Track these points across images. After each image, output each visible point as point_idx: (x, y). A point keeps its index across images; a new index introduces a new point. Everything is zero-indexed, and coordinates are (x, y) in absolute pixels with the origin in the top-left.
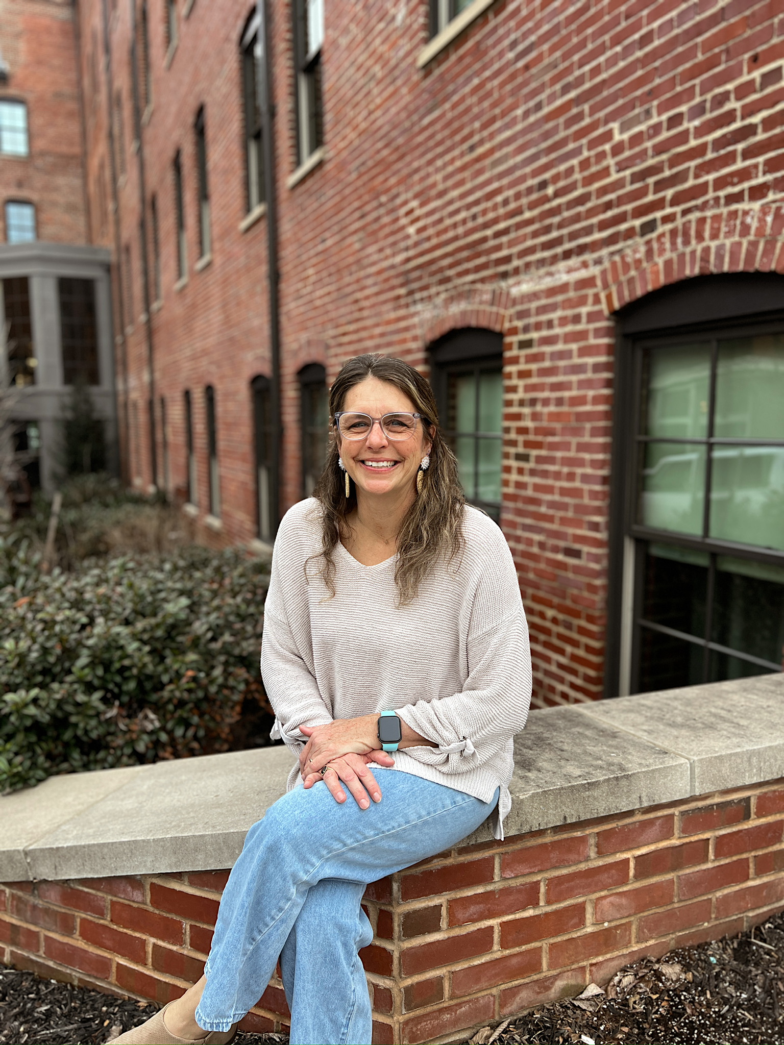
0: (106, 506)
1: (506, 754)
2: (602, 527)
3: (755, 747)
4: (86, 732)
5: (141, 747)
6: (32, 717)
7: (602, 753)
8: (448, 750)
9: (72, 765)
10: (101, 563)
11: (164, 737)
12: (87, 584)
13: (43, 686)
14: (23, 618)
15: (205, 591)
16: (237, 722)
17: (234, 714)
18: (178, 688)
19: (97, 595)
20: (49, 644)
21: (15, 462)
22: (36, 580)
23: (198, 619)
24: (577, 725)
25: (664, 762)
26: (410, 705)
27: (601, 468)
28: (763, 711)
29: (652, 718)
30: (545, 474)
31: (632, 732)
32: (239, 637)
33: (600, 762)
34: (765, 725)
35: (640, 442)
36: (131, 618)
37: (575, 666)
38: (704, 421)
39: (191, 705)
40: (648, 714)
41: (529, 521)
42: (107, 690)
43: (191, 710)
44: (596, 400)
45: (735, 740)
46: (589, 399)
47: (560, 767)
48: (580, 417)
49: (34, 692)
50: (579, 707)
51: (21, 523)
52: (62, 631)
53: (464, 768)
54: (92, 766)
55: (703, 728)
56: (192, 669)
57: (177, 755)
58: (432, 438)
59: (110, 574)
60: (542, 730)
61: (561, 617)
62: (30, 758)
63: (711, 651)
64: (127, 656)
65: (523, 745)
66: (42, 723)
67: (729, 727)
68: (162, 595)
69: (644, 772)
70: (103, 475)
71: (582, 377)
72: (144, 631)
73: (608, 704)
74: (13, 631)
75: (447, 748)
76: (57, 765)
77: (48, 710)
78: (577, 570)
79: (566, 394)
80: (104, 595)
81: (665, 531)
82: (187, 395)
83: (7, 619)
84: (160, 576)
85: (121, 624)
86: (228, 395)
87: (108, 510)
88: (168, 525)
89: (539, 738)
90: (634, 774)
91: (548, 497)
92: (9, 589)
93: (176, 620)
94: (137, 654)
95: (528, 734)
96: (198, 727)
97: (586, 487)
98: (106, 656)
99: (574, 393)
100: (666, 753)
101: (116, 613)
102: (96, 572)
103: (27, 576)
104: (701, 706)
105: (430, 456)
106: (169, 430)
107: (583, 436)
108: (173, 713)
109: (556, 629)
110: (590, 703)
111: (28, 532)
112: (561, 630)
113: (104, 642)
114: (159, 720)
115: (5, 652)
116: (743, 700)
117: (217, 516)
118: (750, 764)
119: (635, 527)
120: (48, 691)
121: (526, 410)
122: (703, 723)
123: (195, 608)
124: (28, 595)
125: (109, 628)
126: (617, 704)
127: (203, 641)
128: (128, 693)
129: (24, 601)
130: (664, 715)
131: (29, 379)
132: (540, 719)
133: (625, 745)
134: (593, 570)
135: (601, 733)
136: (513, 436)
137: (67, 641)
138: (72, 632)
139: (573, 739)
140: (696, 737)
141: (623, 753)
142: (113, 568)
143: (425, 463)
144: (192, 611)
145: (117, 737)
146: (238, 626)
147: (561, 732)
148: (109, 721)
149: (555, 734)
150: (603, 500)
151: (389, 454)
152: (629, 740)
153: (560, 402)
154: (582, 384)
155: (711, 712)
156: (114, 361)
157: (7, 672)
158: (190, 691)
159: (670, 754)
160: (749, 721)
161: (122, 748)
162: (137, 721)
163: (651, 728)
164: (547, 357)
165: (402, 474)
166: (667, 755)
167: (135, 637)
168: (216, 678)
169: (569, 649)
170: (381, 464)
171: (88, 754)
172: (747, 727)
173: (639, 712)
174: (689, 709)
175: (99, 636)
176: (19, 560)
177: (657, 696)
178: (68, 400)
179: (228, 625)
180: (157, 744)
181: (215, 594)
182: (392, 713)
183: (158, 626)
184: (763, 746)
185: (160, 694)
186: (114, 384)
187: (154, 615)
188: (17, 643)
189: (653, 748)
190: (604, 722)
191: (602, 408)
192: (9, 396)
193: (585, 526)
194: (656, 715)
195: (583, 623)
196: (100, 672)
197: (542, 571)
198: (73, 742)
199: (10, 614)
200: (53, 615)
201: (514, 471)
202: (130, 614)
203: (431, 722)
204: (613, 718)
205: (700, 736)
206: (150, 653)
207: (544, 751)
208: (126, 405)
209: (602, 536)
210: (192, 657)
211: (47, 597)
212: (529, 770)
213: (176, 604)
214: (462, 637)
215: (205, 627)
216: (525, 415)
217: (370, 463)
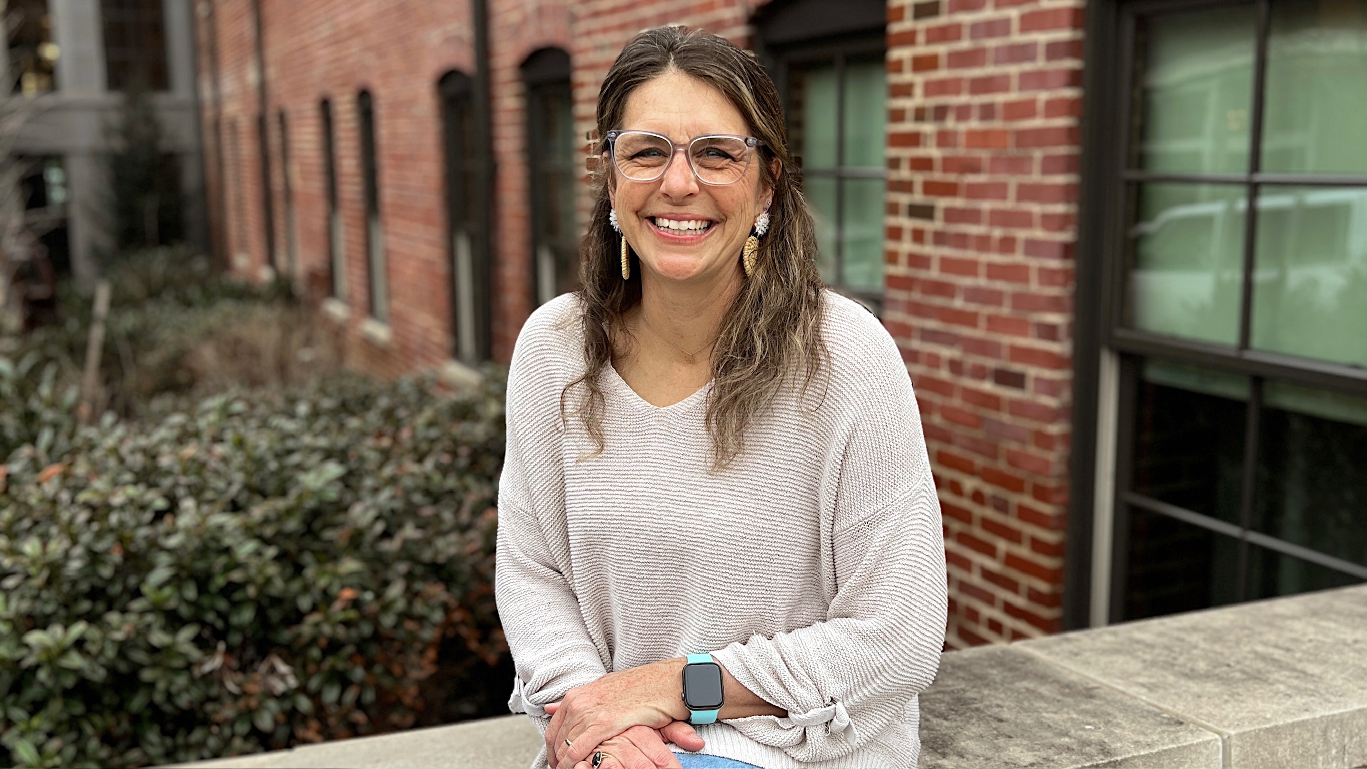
0: (187, 304)
1: (906, 726)
2: (1063, 332)
3: (1336, 712)
4: (170, 697)
5: (265, 722)
6: (76, 671)
7: (1069, 724)
8: (804, 721)
9: (146, 754)
10: (183, 403)
11: (304, 704)
12: (163, 441)
13: (92, 618)
14: (54, 502)
15: (369, 449)
16: (431, 677)
17: (425, 662)
18: (327, 619)
19: (181, 460)
20: (100, 546)
21: (27, 228)
22: (71, 436)
23: (358, 499)
24: (1025, 676)
25: (1177, 738)
26: (737, 644)
27: (1061, 228)
28: (1346, 649)
29: (1154, 663)
30: (961, 241)
31: (1120, 688)
32: (430, 531)
33: (1067, 739)
34: (1351, 675)
35: (1128, 183)
36: (243, 498)
37: (1015, 574)
38: (1242, 144)
39: (350, 649)
40: (1148, 657)
41: (932, 324)
42: (203, 624)
43: (350, 657)
44: (1052, 109)
45: (1300, 700)
46: (1040, 106)
47: (998, 749)
48: (1025, 138)
49: (78, 629)
50: (1027, 645)
51: (39, 336)
52: (122, 523)
53: (834, 751)
54: (181, 755)
55: (1243, 680)
56: (351, 586)
57: (329, 736)
58: (774, 180)
59: (202, 423)
60: (963, 685)
61: (988, 490)
62: (75, 742)
63: (1252, 546)
64: (237, 565)
65: (931, 712)
66: (93, 683)
67: (1289, 677)
68: (295, 458)
69: (1143, 756)
70: (181, 250)
71: (1028, 67)
72: (266, 521)
73: (1077, 640)
74: (36, 523)
75: (803, 716)
76: (121, 754)
77: (102, 660)
78: (1017, 408)
79: (1000, 98)
80: (193, 460)
81: (1173, 338)
82: (325, 107)
83: (25, 504)
84: (290, 426)
85: (224, 511)
86: (399, 107)
87: (191, 311)
88: (297, 338)
89: (959, 700)
90: (1126, 760)
91: (967, 281)
92: (26, 451)
93: (322, 502)
94: (254, 562)
95: (939, 692)
96: (362, 685)
97: (1034, 263)
98: (200, 565)
99: (1013, 96)
100: (1181, 723)
101: (215, 490)
102: (177, 419)
103: (56, 426)
104: (1238, 643)
105: (771, 211)
106: (295, 169)
107: (1029, 172)
108: (319, 663)
109: (978, 511)
110: (1041, 638)
111: (53, 350)
112: (990, 513)
113: (196, 542)
114: (296, 675)
115: (25, 560)
116: (1311, 629)
117: (383, 321)
118: (1326, 741)
119: (1120, 333)
120: (100, 627)
121: (928, 128)
122: (1243, 672)
123: (353, 481)
124: (59, 460)
125: (205, 517)
126: (1093, 639)
127: (369, 538)
128: (241, 629)
129: (54, 471)
130: (1175, 659)
131: (44, 81)
132: (960, 667)
133: (1109, 709)
134: (1045, 409)
135: (1067, 691)
136: (905, 173)
137: (131, 540)
138: (139, 525)
139: (1020, 702)
140: (1232, 695)
141: (1107, 723)
142: (208, 412)
143: (762, 223)
144: (347, 486)
145: (222, 704)
146: (428, 511)
147: (996, 689)
148: (209, 678)
149: (986, 692)
150: (1064, 285)
151: (700, 208)
152: (1116, 702)
153: (987, 112)
154: (1030, 80)
155: (1256, 653)
156: (195, 48)
157: (28, 594)
158: (347, 624)
159: (1188, 725)
160: (1322, 668)
161: (232, 723)
162: (257, 677)
163: (1153, 680)
164: (966, 32)
165: (720, 245)
166: (1183, 727)
167: (250, 532)
168: (393, 601)
169: (1002, 546)
170: (685, 225)
171: (173, 735)
172: (1320, 678)
173: (1131, 653)
174: (1217, 648)
175: (187, 531)
176: (40, 399)
177: (1163, 624)
178: (115, 119)
179: (412, 510)
180: (292, 716)
181: (386, 455)
182: (706, 659)
183: (289, 512)
184: (1349, 709)
185: (295, 630)
186: (195, 88)
187: (283, 493)
188: (45, 545)
189: (1157, 715)
190: (1071, 672)
191: (1062, 122)
192: (13, 111)
193: (1032, 331)
194: (1161, 658)
195: (1027, 500)
196: (191, 592)
197: (956, 410)
198: (148, 713)
199: (29, 494)
200: (106, 496)
201: (907, 236)
202: (240, 492)
203: (774, 673)
204: (1087, 663)
205: (1238, 694)
206: (277, 559)
207: (968, 722)
208: (217, 126)
209: (1061, 348)
210: (350, 565)
211: (93, 463)
212: (944, 755)
213: (320, 474)
214: (825, 525)
215: (372, 514)
216: (926, 136)
217: (666, 223)
